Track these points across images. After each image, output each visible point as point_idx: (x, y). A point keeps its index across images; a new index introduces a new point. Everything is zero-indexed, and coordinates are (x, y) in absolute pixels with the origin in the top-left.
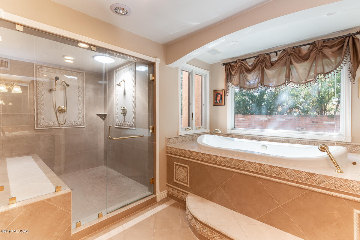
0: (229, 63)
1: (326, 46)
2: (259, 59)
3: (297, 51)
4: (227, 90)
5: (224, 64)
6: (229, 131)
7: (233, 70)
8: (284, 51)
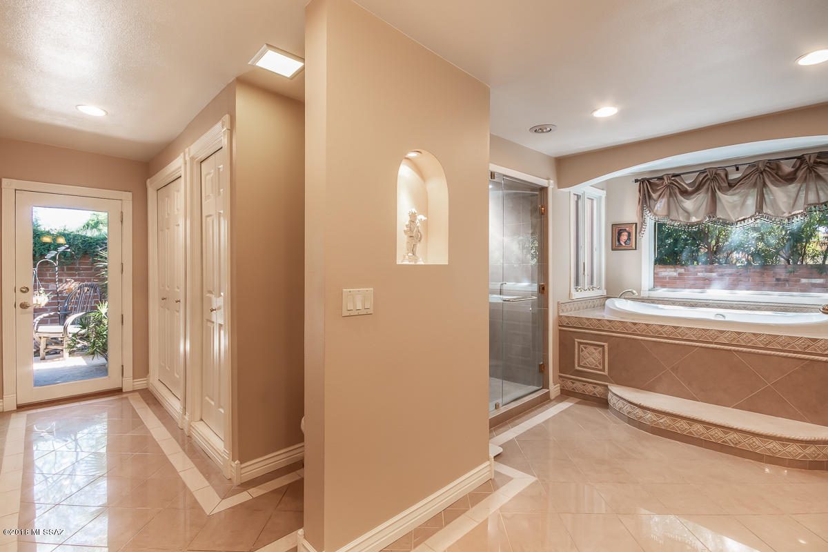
0: (648, 180)
1: (820, 163)
2: (707, 175)
3: (774, 167)
4: (642, 225)
5: (636, 181)
6: (645, 294)
7: (655, 191)
8: (752, 165)
